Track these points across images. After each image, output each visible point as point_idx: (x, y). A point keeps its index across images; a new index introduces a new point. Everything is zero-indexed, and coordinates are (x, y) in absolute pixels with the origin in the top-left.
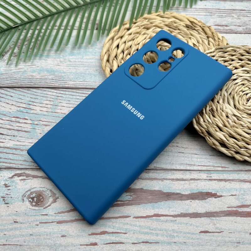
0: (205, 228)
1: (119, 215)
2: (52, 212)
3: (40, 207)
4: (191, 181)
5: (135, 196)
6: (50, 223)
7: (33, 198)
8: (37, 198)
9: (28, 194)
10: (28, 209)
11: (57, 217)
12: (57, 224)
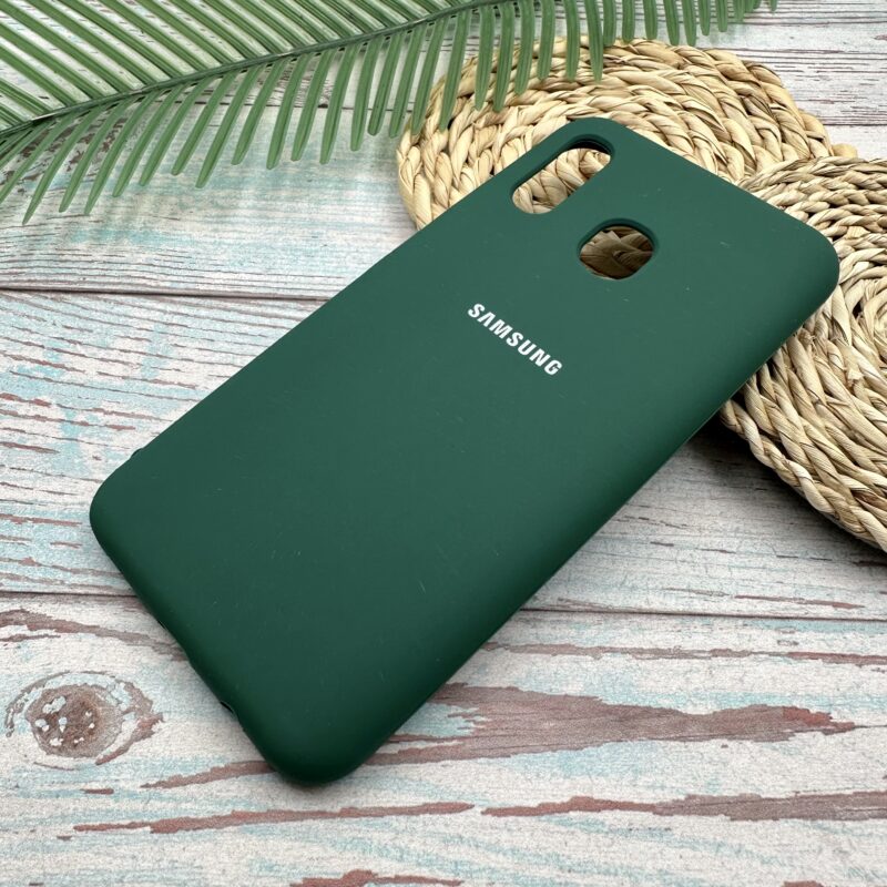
1: (422, 800)
2: (132, 780)
3: (82, 756)
4: (714, 659)
5: (483, 719)
6: (122, 830)
7: (51, 719)
8: (71, 716)
9: (31, 701)
10: (28, 767)
11: (152, 801)
12: (152, 832)
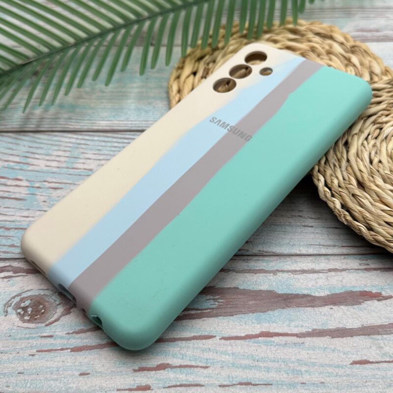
0: (361, 354)
1: (193, 334)
2: (62, 331)
3: (39, 323)
5: (222, 301)
6: (57, 351)
7: (25, 309)
8: (34, 307)
9: (15, 302)
10: (15, 328)
11: (71, 339)
12: (71, 351)
